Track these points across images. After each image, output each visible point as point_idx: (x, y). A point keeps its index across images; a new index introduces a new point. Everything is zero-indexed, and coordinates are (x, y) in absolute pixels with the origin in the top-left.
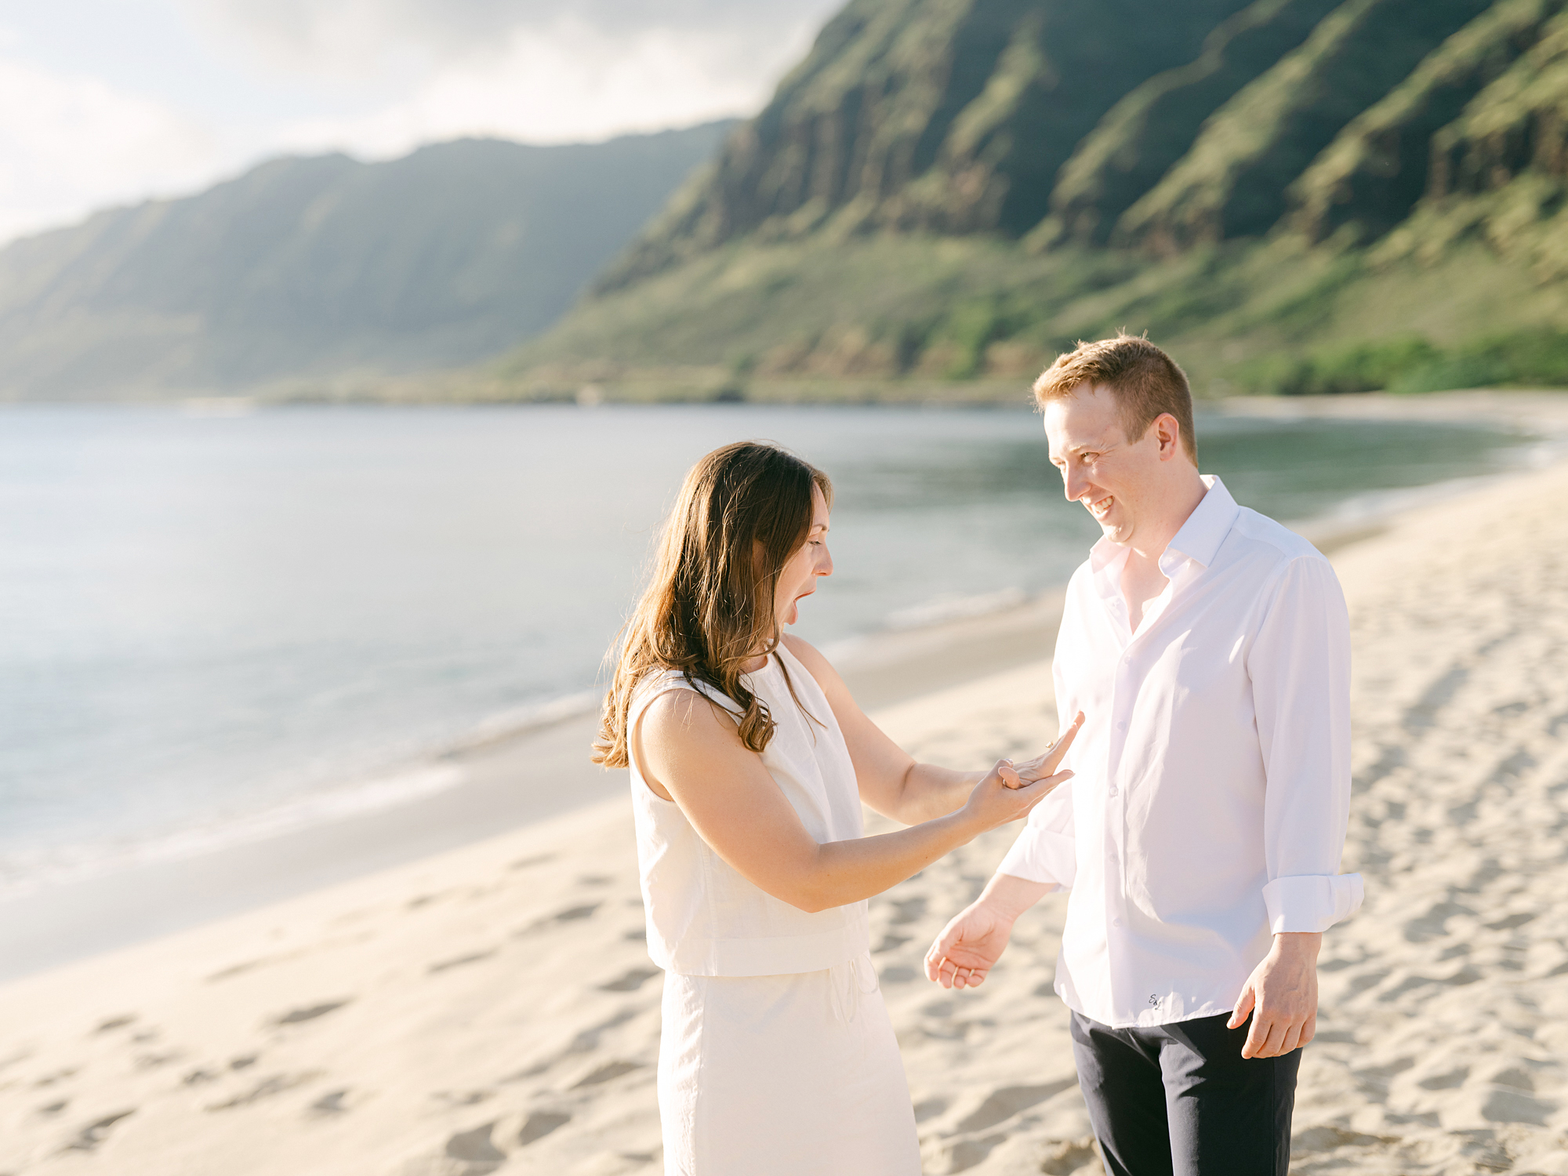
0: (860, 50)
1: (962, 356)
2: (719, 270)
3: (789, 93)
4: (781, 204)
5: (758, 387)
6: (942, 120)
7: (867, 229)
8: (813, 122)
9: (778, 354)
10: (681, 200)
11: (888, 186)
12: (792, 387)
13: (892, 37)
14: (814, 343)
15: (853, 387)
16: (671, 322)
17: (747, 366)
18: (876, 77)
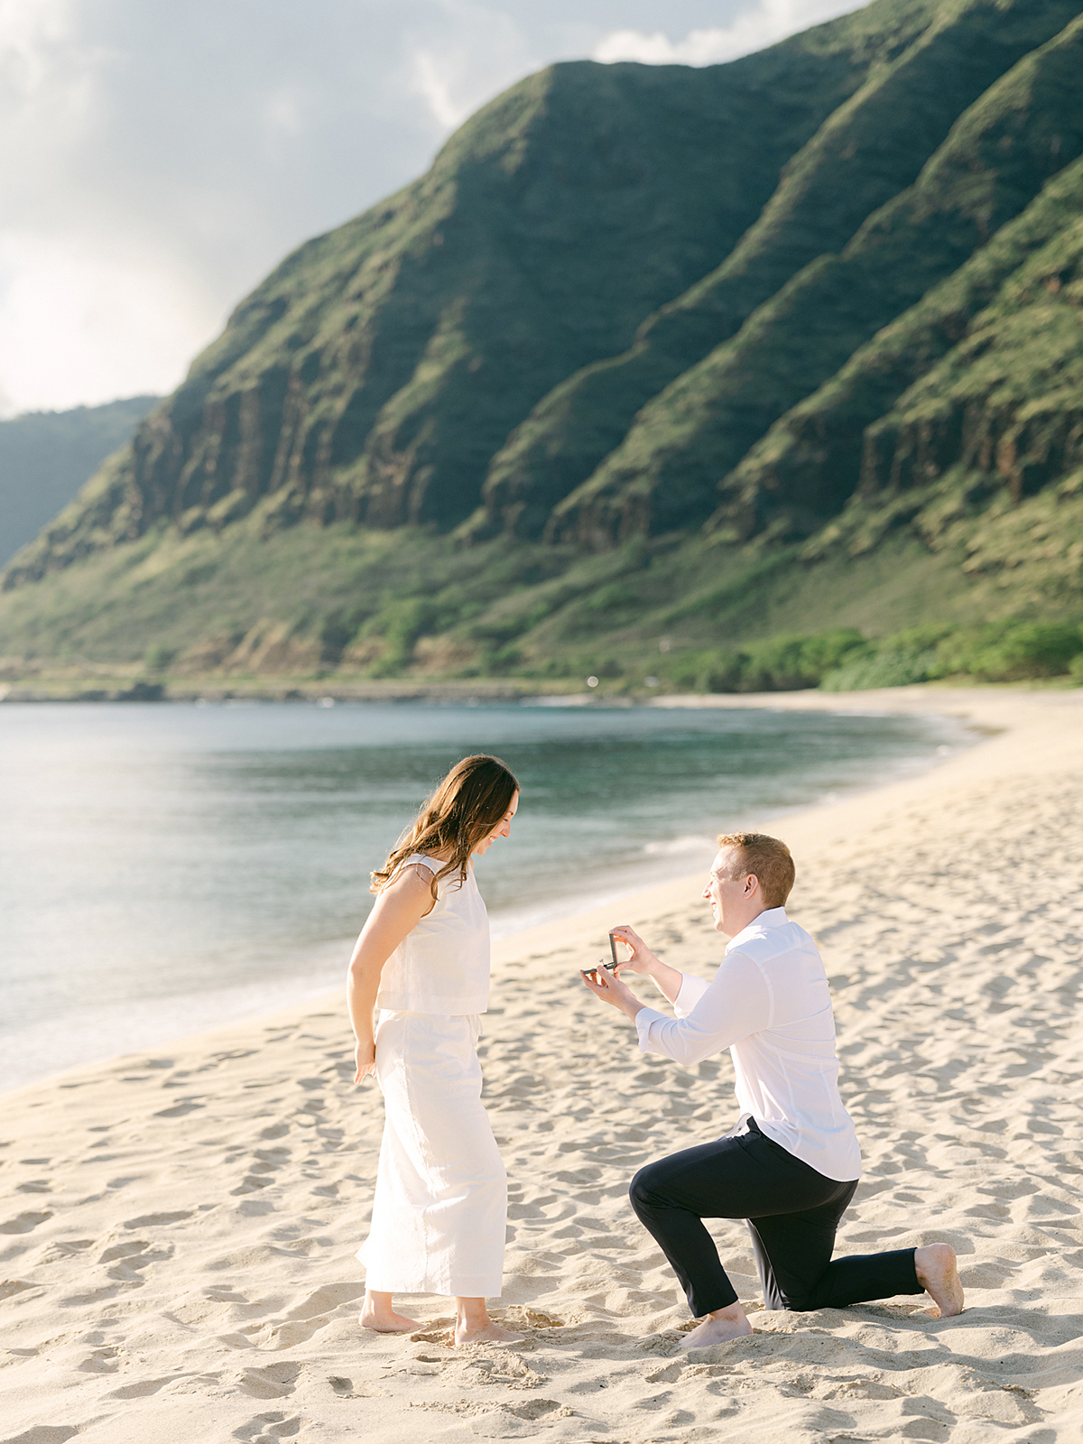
0: (280, 333)
1: (389, 650)
2: (140, 559)
3: (207, 374)
4: (202, 493)
5: (177, 684)
6: (367, 403)
7: (290, 517)
8: (234, 402)
9: (202, 647)
10: (96, 487)
11: (311, 472)
12: (214, 682)
13: (315, 314)
14: (237, 641)
15: (277, 683)
16: (86, 614)
17: (166, 659)
18: (299, 359)
